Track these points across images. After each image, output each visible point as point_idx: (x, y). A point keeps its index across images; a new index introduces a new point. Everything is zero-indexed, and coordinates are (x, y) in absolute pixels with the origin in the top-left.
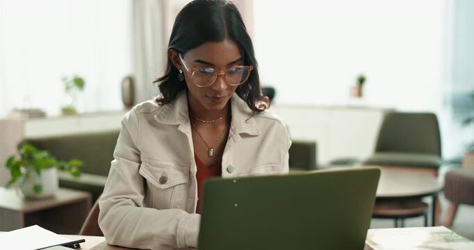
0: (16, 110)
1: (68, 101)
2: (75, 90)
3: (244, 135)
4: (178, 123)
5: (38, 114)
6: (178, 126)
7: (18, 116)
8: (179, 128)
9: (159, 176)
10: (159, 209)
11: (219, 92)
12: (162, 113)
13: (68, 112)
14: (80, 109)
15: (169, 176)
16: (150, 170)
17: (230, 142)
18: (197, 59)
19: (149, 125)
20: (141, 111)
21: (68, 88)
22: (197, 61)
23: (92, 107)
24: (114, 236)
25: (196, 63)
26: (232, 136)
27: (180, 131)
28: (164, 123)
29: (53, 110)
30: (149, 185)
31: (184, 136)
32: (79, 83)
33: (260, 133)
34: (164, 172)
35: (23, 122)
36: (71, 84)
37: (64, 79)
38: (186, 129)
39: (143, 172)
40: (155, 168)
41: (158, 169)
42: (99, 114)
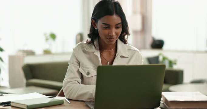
0: (20, 51)
1: (46, 47)
2: (51, 40)
3: (122, 57)
4: (94, 51)
5: (31, 53)
6: (94, 52)
7: (21, 54)
8: (95, 53)
9: (87, 72)
10: (86, 85)
11: (112, 36)
12: (88, 47)
13: (47, 52)
14: (53, 51)
15: (90, 72)
16: (83, 69)
17: (116, 59)
18: (103, 23)
19: (83, 52)
20: (80, 46)
21: (47, 39)
22: (103, 24)
23: (60, 50)
24: (69, 95)
25: (102, 24)
26: (117, 57)
27: (95, 55)
28: (89, 51)
29: (39, 51)
30: (83, 76)
31: (97, 57)
32: (53, 36)
33: (129, 56)
34: (89, 71)
35: (24, 57)
36: (49, 37)
37: (45, 34)
38: (98, 54)
39: (80, 70)
40: (85, 69)
41: (86, 69)
42: (63, 54)
